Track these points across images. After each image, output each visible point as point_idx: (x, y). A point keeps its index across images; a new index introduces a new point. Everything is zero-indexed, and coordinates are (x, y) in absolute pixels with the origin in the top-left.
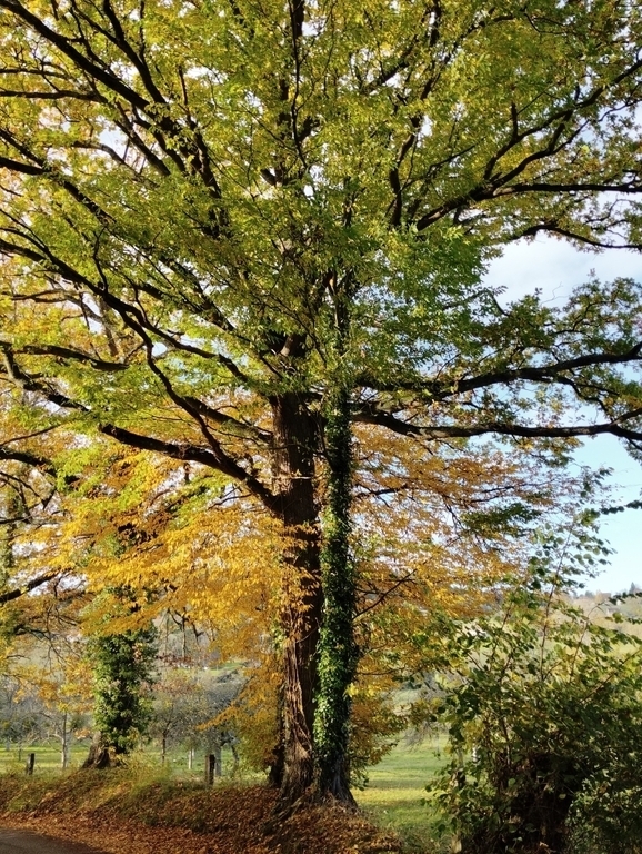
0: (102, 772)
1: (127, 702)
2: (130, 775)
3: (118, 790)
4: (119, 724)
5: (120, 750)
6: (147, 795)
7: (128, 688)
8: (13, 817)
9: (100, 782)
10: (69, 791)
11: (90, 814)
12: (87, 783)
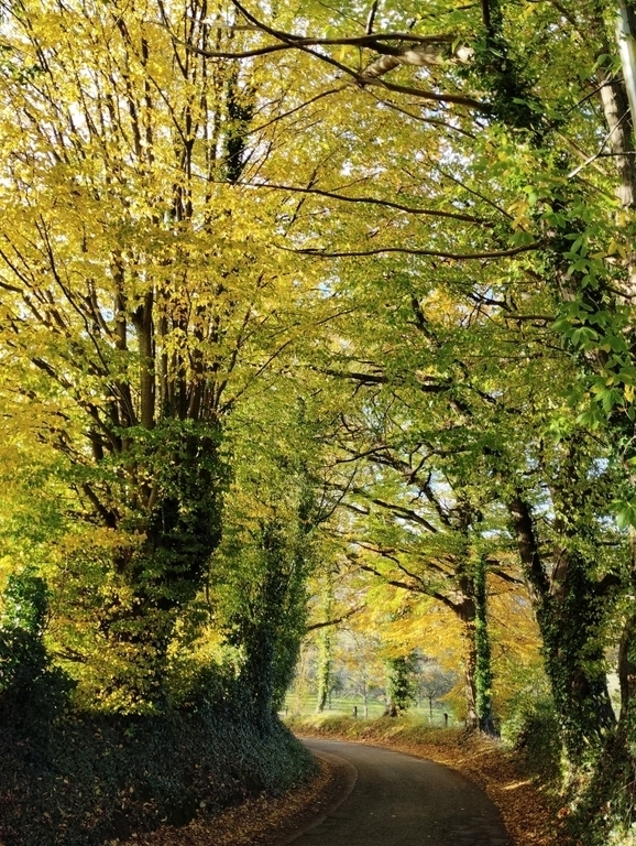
0: (394, 719)
1: (403, 683)
2: (408, 721)
3: (402, 728)
4: (400, 694)
5: (402, 708)
6: (416, 730)
7: (403, 675)
8: (351, 738)
9: (393, 724)
10: (379, 727)
11: (390, 738)
12: (387, 724)
